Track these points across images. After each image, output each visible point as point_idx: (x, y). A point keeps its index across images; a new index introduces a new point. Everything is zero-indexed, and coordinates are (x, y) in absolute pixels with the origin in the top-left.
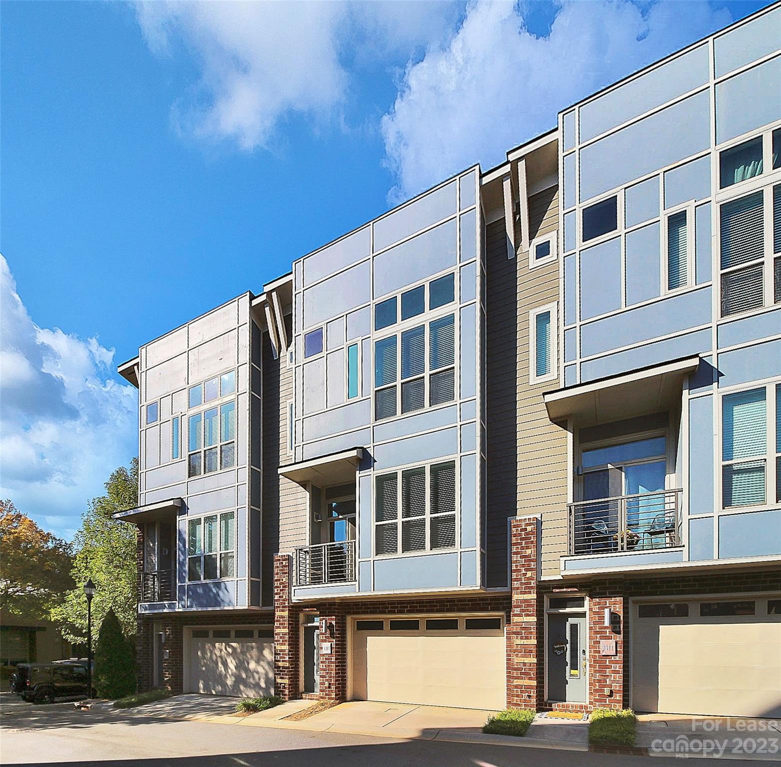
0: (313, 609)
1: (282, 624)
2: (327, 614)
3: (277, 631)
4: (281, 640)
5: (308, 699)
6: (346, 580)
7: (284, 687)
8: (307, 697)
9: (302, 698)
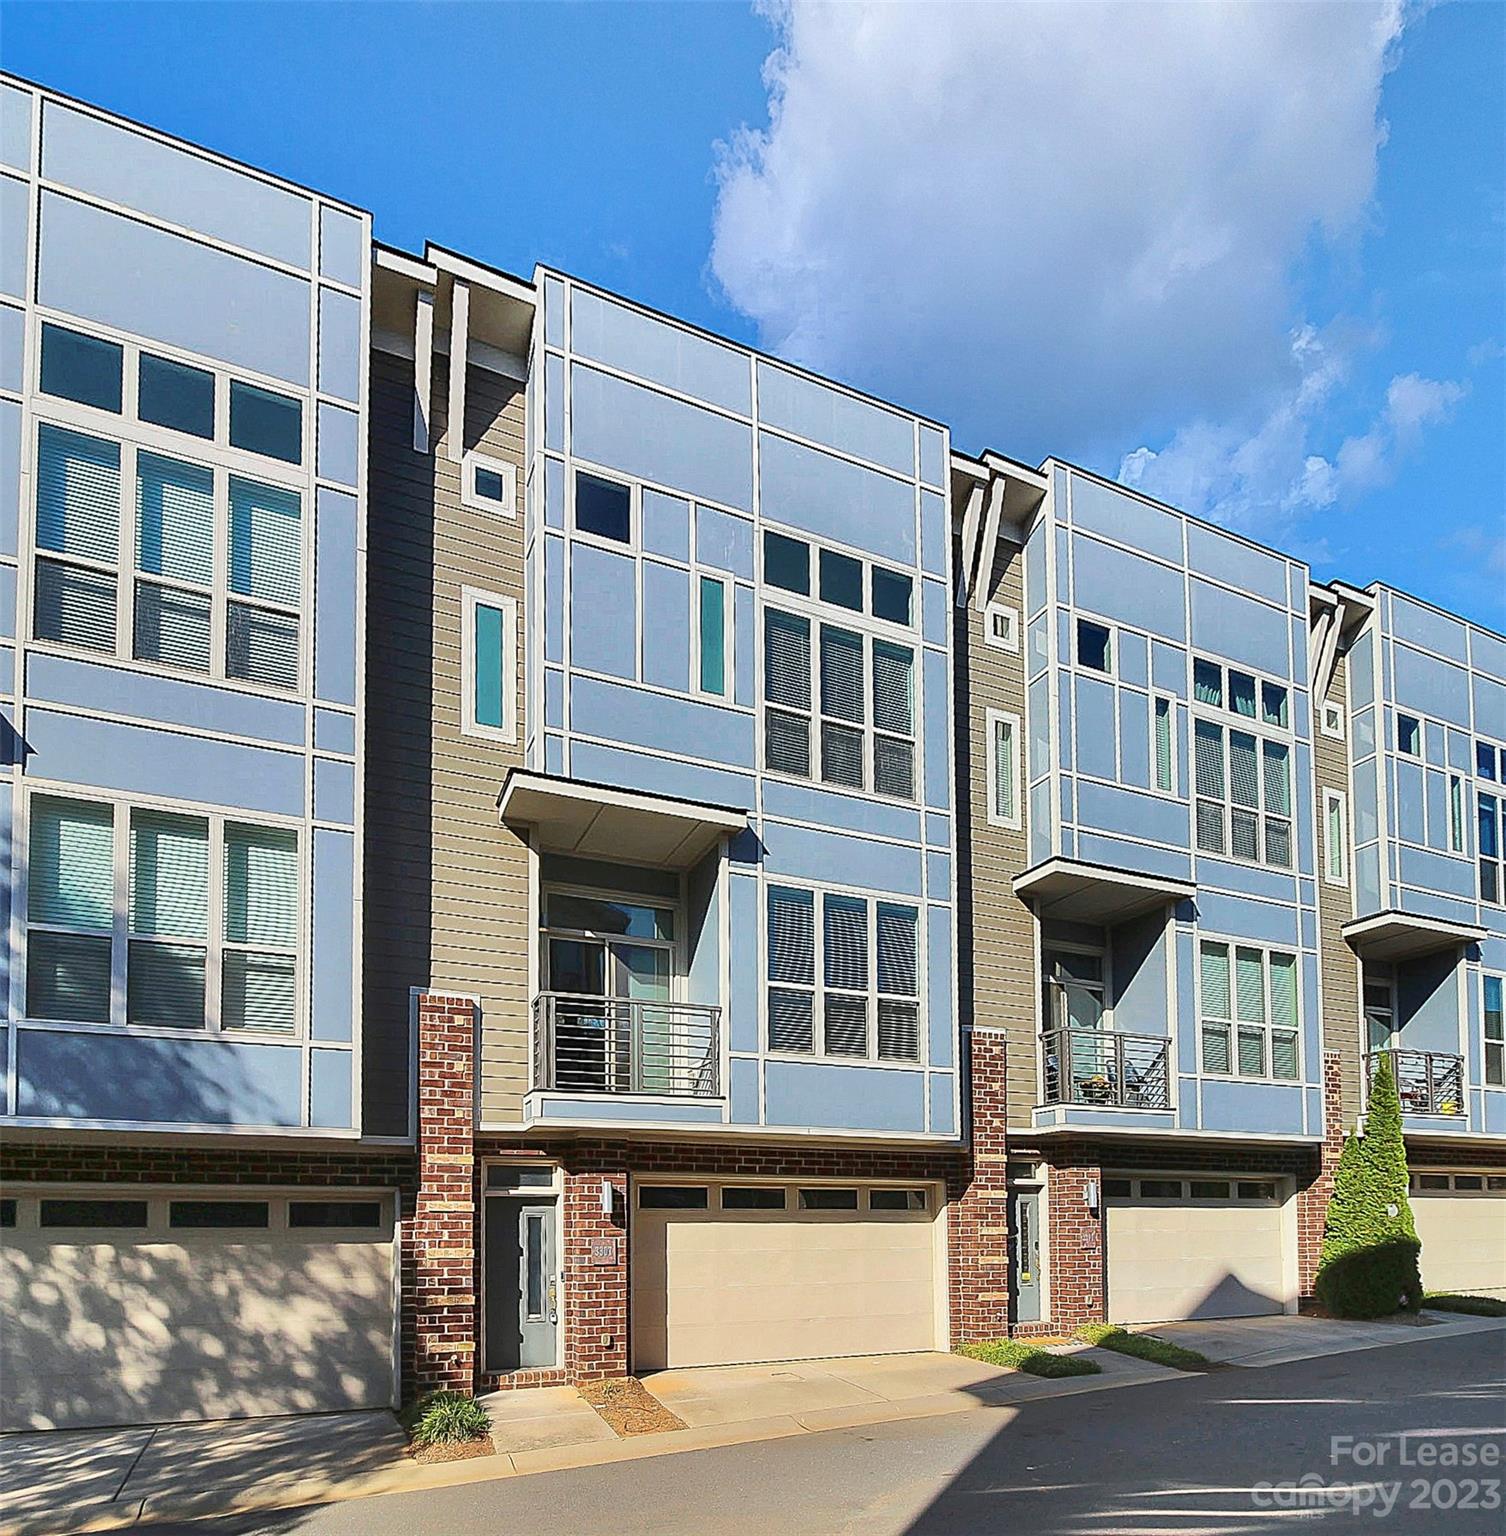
0: (536, 1152)
1: (450, 1188)
2: (602, 1167)
3: (431, 1206)
4: (445, 1232)
5: (518, 1387)
6: (603, 1088)
7: (458, 1364)
8: (515, 1383)
9: (497, 1389)
